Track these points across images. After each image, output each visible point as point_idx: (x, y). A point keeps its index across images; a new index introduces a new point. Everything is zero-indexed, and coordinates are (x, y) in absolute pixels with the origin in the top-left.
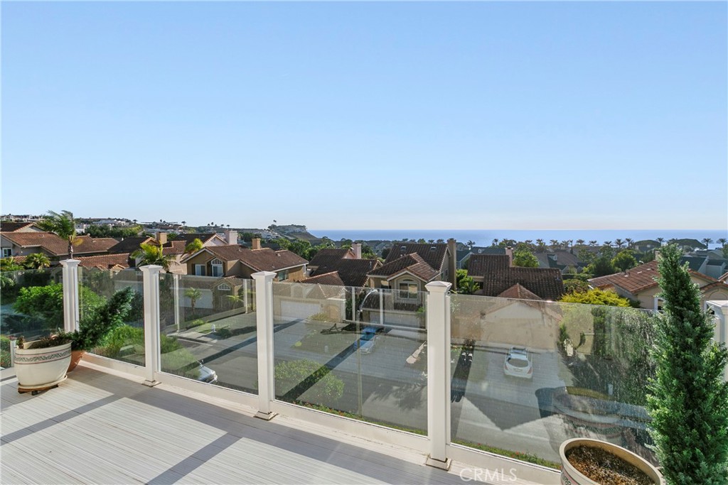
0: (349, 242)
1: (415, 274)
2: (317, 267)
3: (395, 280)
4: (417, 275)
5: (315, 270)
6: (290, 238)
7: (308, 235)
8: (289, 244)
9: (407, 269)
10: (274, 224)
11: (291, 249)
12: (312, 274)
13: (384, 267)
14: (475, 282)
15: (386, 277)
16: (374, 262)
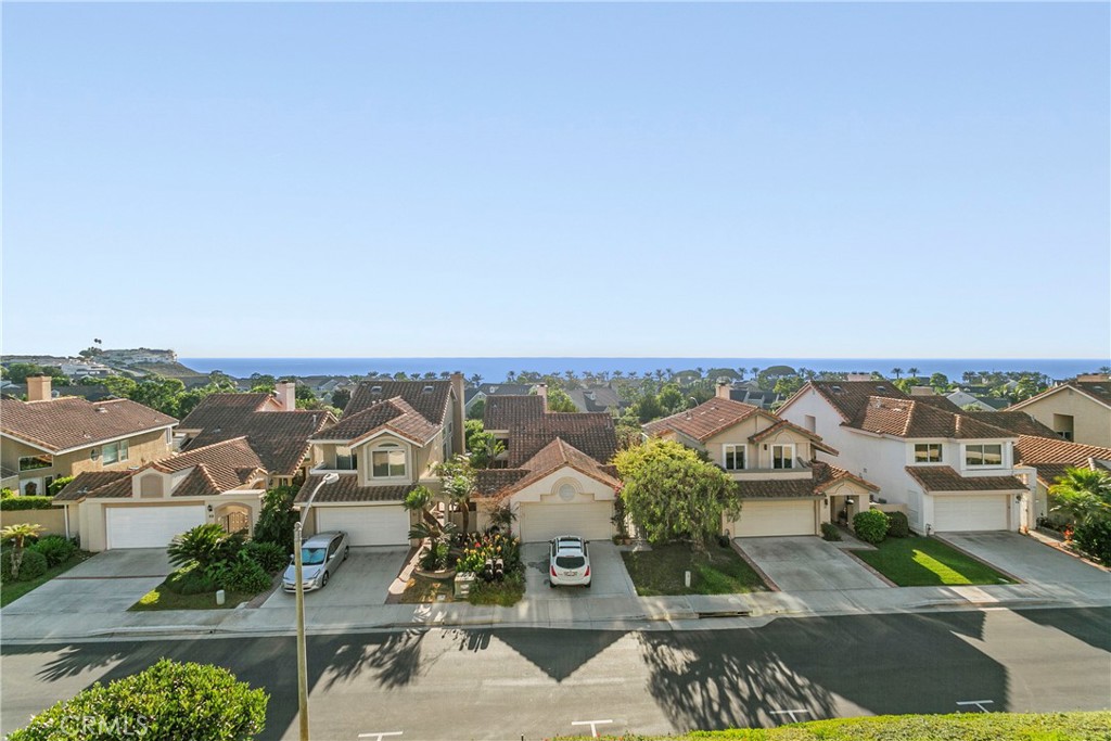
0: (268, 380)
1: (401, 434)
2: (199, 431)
3: (365, 446)
4: (405, 435)
5: (191, 436)
6: (136, 374)
7: (177, 367)
8: (134, 386)
9: (387, 426)
10: (97, 346)
11: (135, 396)
12: (186, 445)
13: (342, 424)
14: (498, 440)
15: (348, 441)
16: (321, 416)
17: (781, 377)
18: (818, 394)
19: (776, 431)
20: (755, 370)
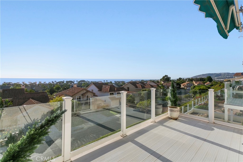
17: (83, 82)
18: (94, 85)
19: (87, 93)
20: (77, 81)
